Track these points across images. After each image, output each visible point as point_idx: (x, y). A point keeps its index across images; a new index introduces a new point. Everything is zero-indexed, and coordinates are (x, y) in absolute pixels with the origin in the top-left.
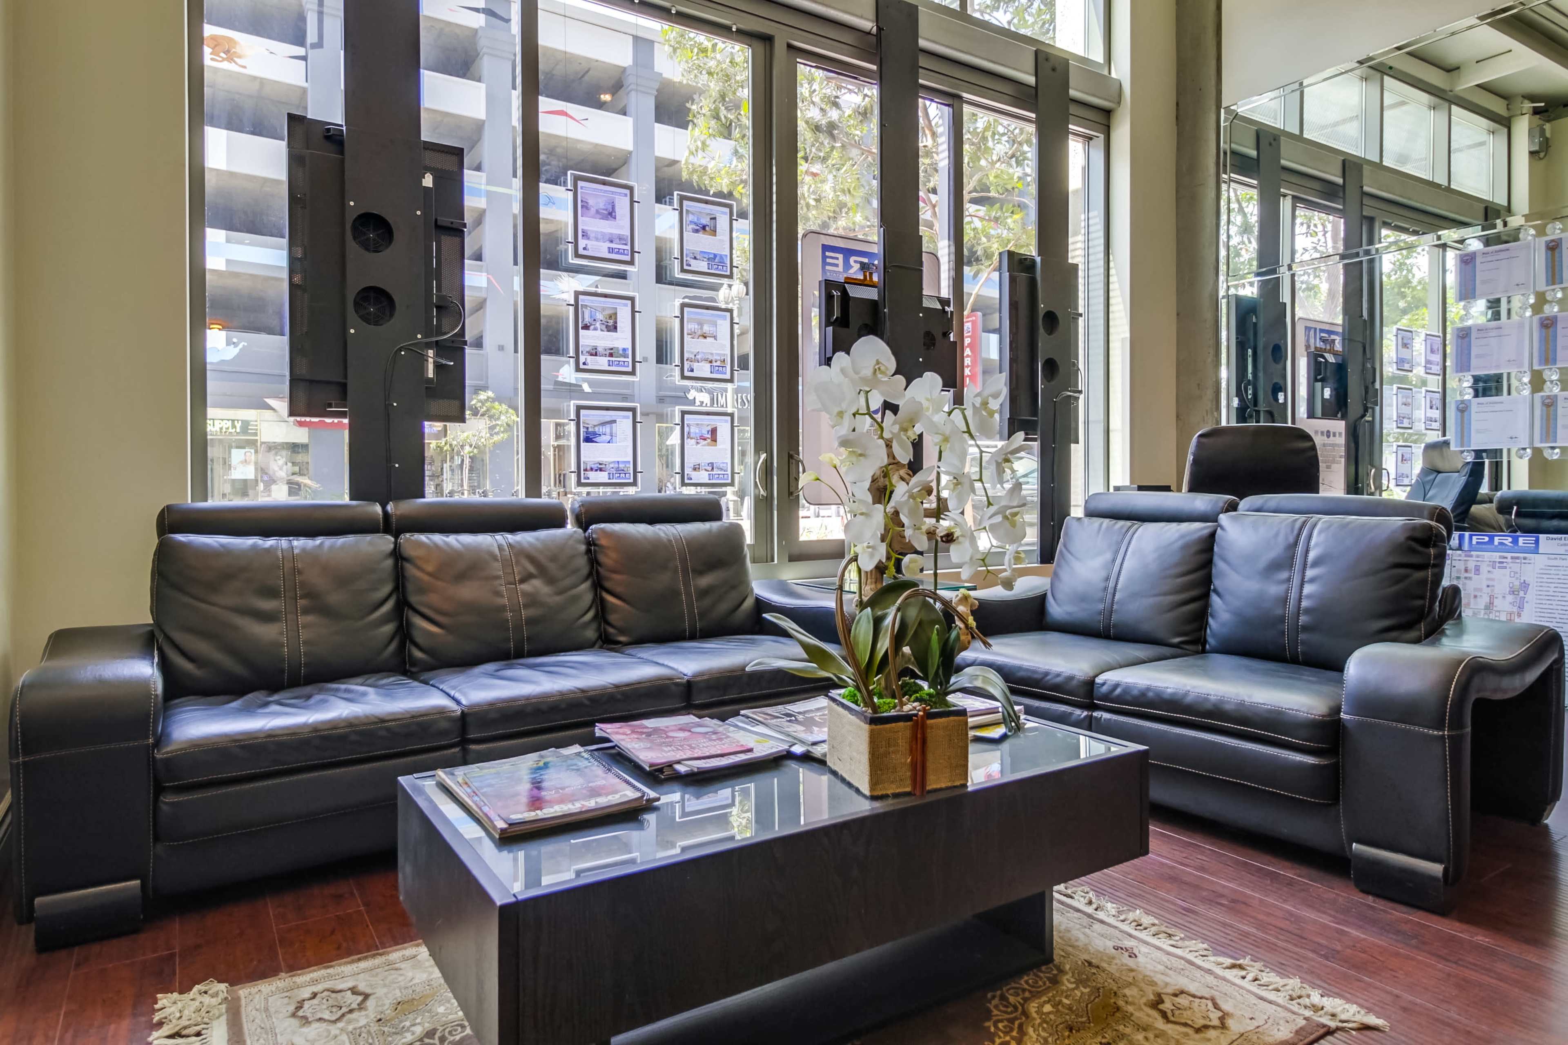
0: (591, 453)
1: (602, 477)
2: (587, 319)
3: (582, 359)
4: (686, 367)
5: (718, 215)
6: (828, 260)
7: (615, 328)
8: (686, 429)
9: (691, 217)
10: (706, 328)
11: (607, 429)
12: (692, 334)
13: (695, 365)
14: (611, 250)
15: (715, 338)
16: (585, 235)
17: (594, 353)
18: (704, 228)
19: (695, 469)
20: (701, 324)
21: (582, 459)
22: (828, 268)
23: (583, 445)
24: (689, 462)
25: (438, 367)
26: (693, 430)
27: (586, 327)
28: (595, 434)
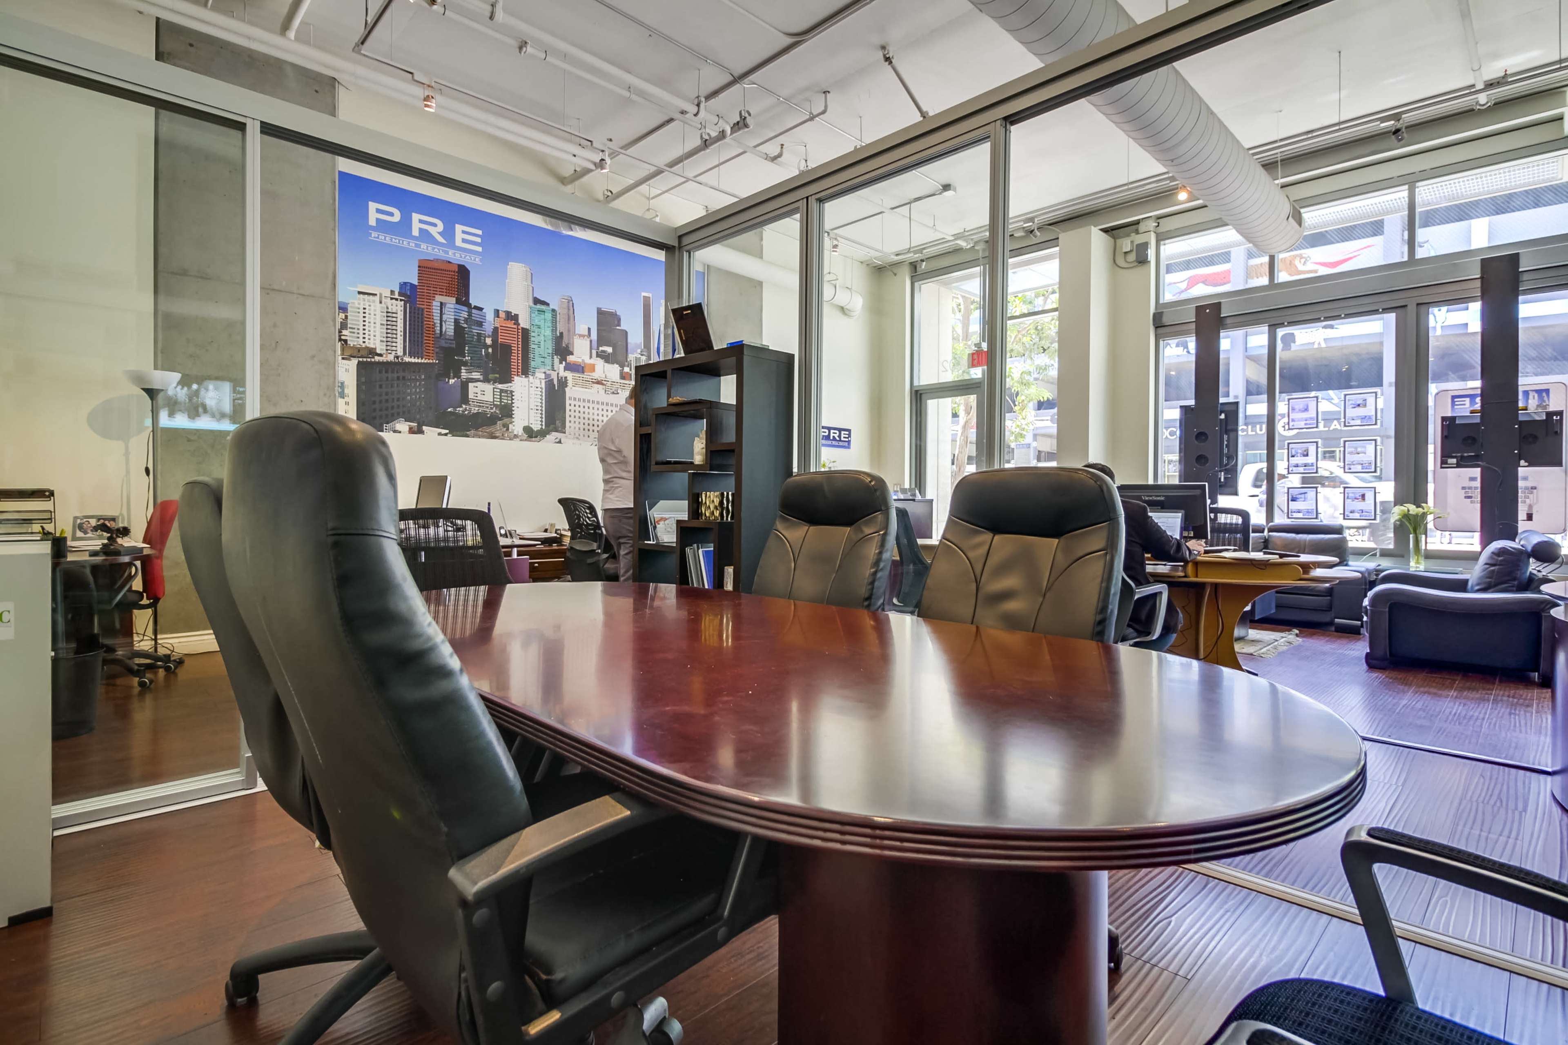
0: (1294, 506)
1: (1300, 515)
2: (1294, 453)
3: (1290, 469)
4: (1346, 467)
5: (1367, 398)
6: (1456, 403)
7: (1307, 455)
8: (1346, 495)
9: (1351, 402)
10: (1359, 450)
11: (1303, 496)
12: (1351, 453)
13: (1352, 467)
14: (1306, 424)
15: (1365, 453)
16: (1293, 420)
17: (1297, 466)
18: (1359, 405)
19: (1351, 512)
20: (1356, 448)
21: (1290, 508)
22: (1456, 407)
23: (1290, 502)
24: (1348, 509)
25: (1225, 478)
26: (1350, 495)
27: (1293, 456)
28: (1297, 498)
